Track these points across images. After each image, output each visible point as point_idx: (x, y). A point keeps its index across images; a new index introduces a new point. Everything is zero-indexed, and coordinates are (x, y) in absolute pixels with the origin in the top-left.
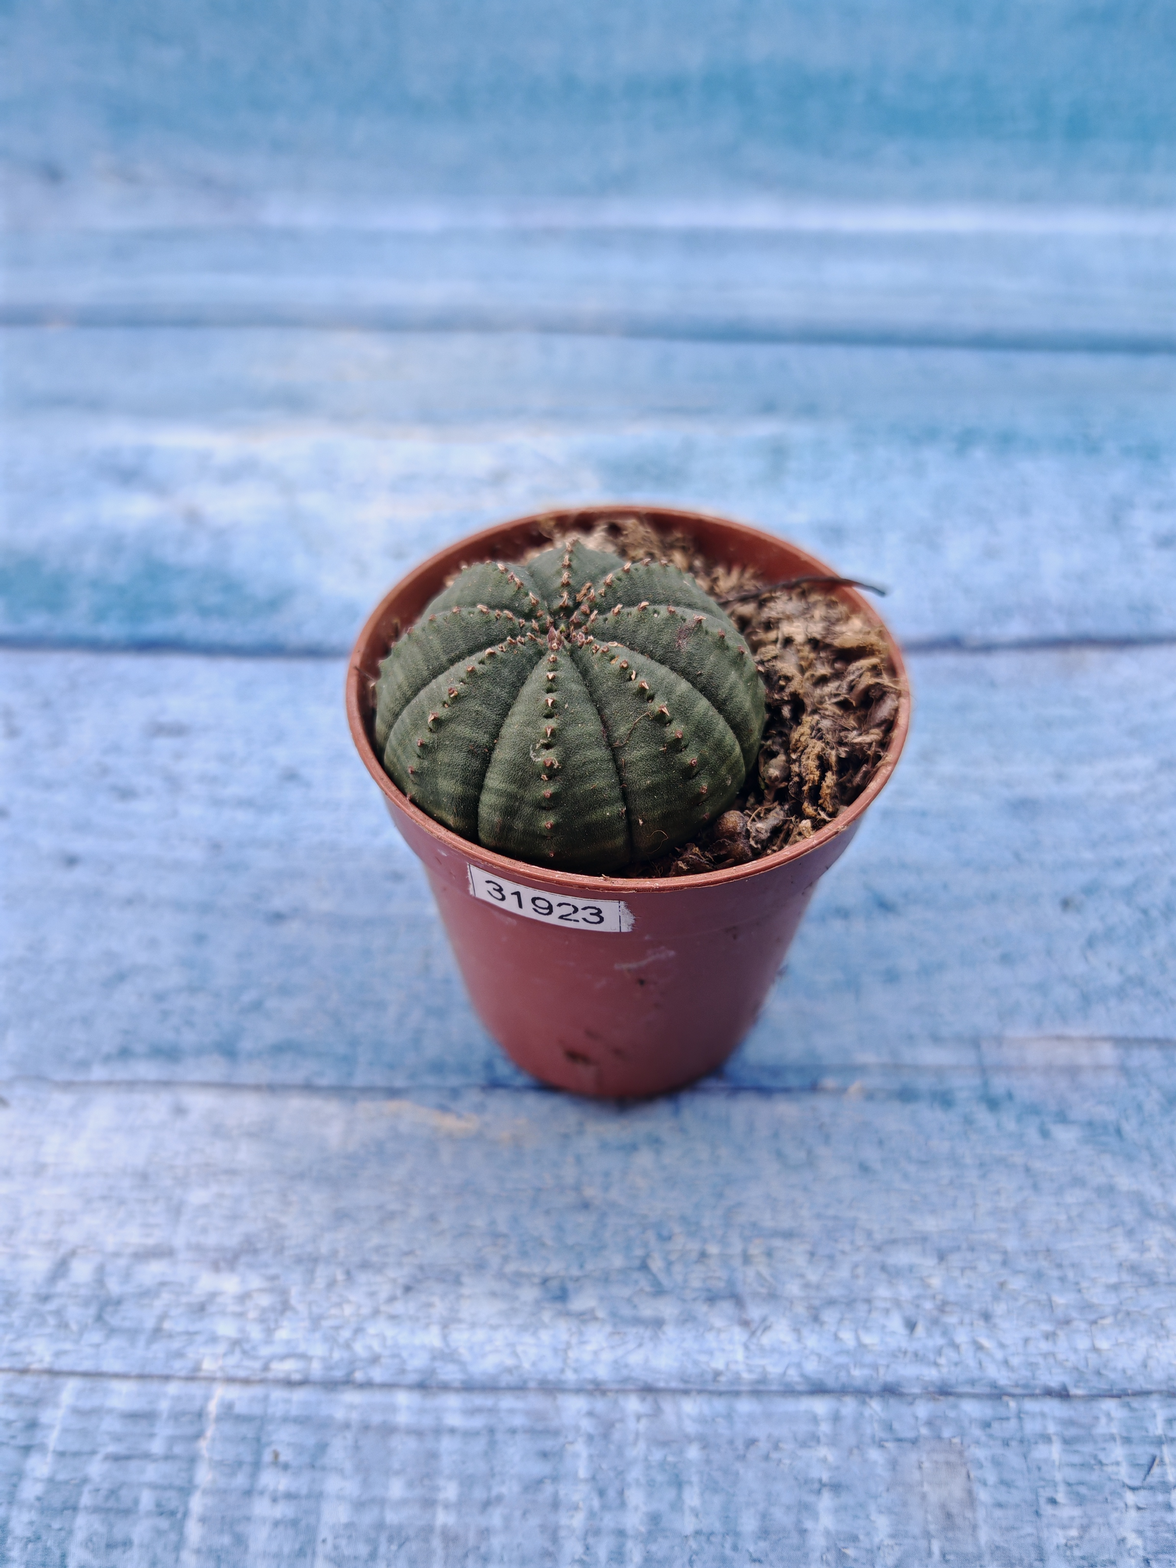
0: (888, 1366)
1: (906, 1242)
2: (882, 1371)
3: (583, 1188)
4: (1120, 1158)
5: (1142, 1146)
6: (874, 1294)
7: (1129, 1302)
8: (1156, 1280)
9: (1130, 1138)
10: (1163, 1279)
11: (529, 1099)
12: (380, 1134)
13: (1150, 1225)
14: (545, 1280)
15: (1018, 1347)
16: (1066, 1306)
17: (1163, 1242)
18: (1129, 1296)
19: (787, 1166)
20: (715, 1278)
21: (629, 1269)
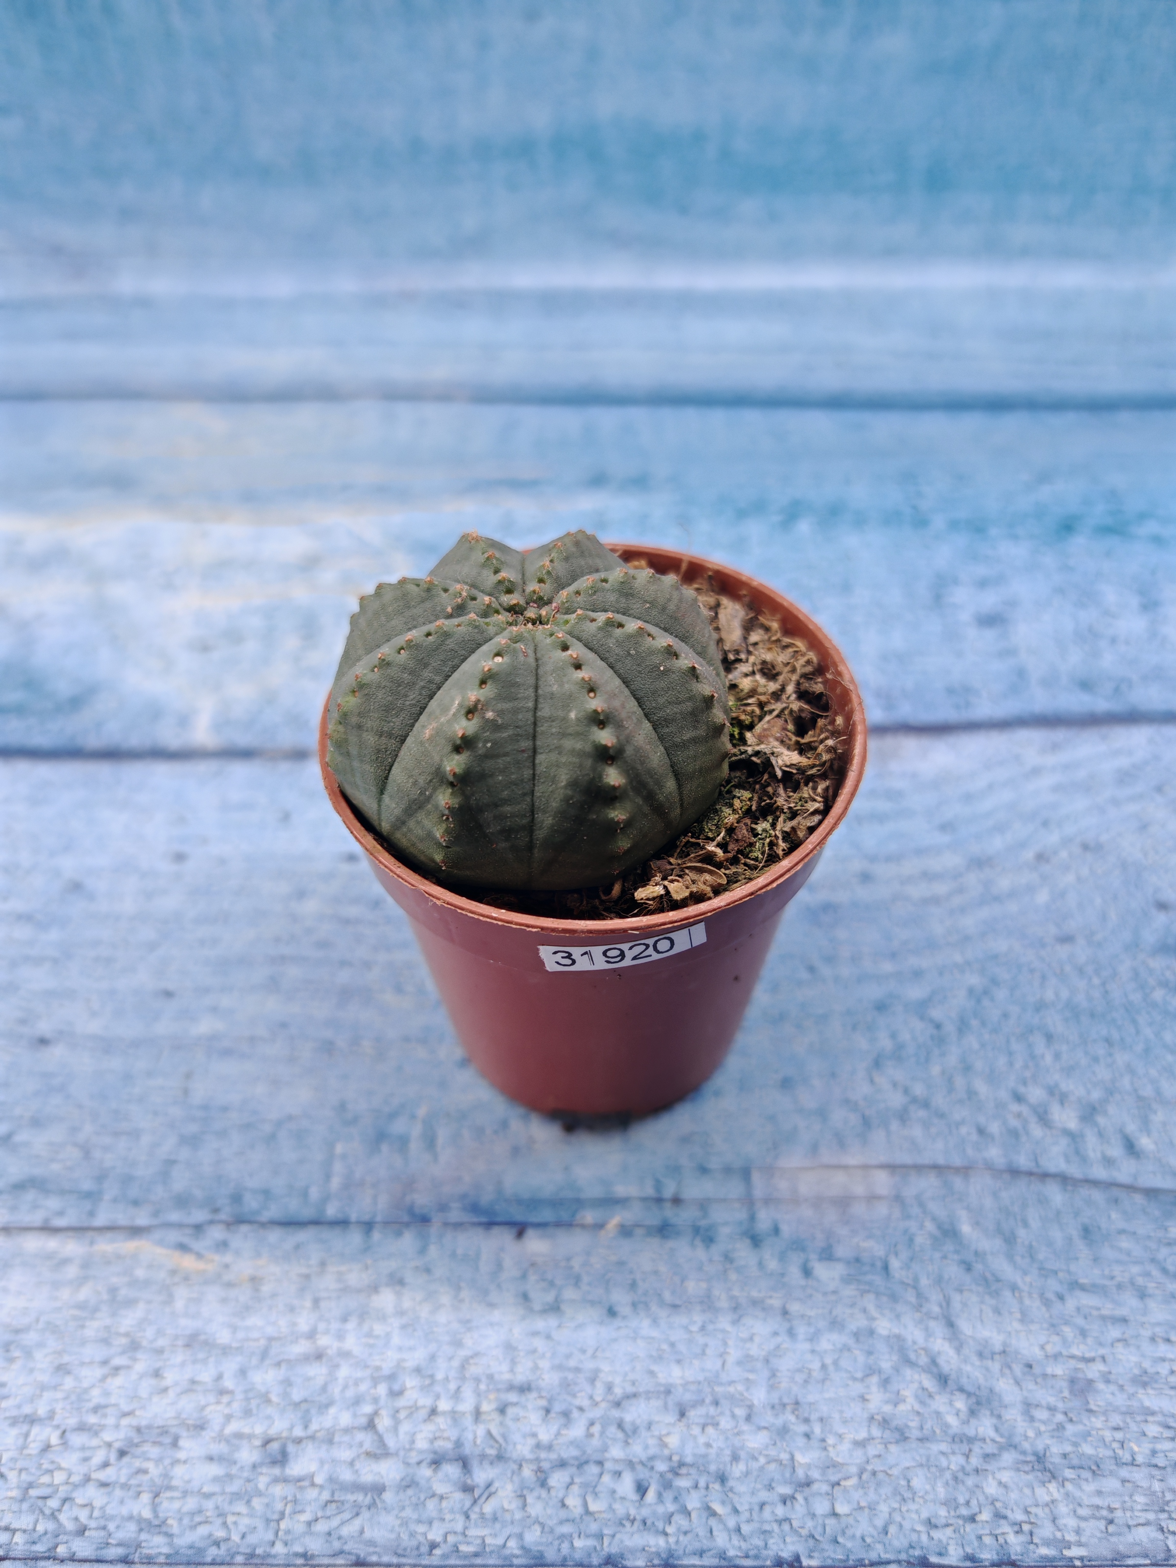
0: (613, 1536)
1: (648, 1395)
2: (606, 1541)
3: (318, 1336)
4: (884, 1299)
5: (908, 1285)
6: (607, 1455)
7: (876, 1460)
8: (907, 1435)
9: (897, 1275)
10: (915, 1433)
11: (274, 1235)
12: (115, 1280)
13: (908, 1372)
14: (267, 1442)
15: (753, 1512)
16: (809, 1466)
17: (920, 1391)
18: (877, 1453)
19: (532, 1310)
20: (444, 1439)
21: (355, 1428)
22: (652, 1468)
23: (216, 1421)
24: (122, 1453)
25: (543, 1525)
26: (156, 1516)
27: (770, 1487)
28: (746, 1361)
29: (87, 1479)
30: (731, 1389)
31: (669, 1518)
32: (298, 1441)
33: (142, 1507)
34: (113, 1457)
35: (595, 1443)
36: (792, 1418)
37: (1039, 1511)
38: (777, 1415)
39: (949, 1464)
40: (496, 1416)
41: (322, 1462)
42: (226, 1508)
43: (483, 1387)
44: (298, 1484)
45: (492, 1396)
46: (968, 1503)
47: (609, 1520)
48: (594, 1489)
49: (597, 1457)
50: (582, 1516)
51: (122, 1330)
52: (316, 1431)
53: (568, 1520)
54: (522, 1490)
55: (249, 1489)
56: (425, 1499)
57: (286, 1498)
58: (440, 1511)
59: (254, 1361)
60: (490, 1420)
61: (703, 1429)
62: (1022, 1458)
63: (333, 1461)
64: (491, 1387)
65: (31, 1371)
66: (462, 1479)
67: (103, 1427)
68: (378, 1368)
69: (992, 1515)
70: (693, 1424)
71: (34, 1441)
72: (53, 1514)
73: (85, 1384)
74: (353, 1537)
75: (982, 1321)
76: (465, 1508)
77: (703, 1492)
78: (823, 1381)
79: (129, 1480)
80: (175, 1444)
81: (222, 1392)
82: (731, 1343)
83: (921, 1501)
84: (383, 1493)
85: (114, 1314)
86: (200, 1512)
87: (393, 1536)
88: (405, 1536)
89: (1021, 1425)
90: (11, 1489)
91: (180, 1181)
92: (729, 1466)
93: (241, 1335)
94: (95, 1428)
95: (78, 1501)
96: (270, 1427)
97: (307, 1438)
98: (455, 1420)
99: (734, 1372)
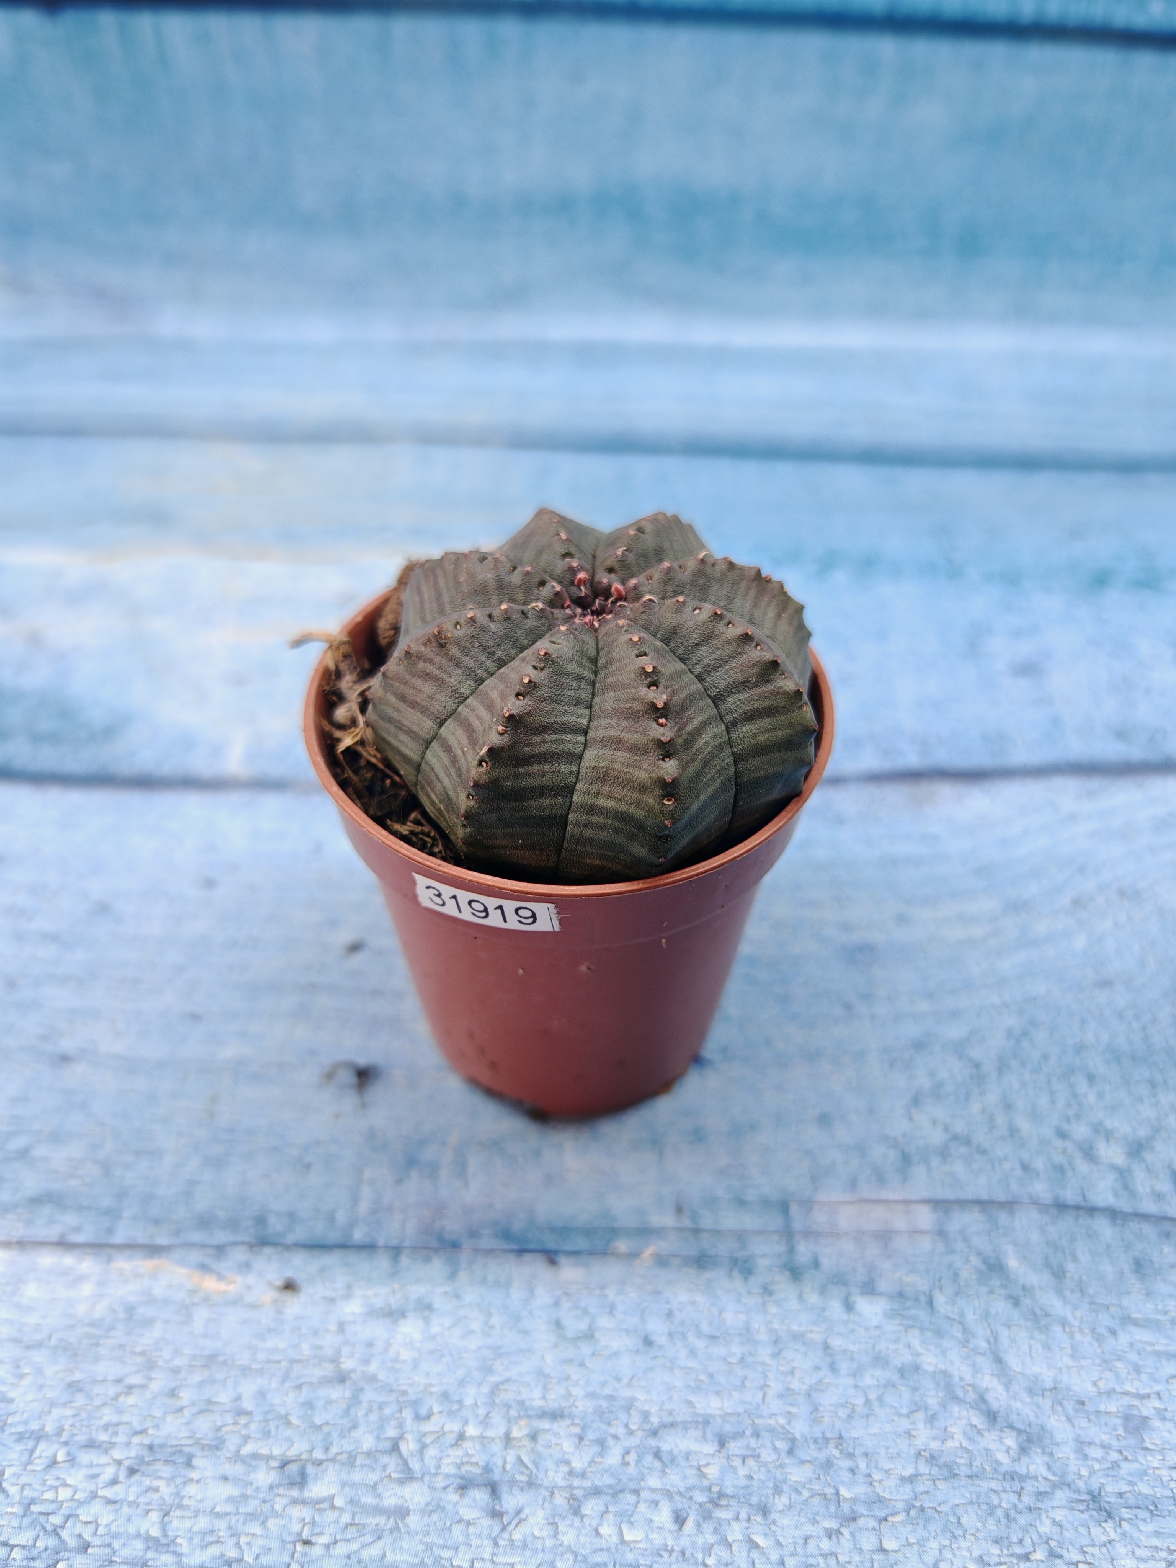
1: (685, 1426)
3: (342, 1360)
4: (929, 1334)
5: (954, 1320)
6: (643, 1484)
7: (924, 1496)
8: (956, 1472)
9: (942, 1310)
10: (964, 1471)
11: (299, 1258)
12: (133, 1298)
13: (955, 1409)
14: (284, 1464)
15: (797, 1546)
16: (855, 1500)
17: (968, 1428)
18: (925, 1489)
19: (565, 1338)
20: (472, 1464)
21: (378, 1452)
22: (691, 1498)
23: (232, 1441)
24: (132, 1471)
25: (576, 1554)
26: (165, 1534)
27: (814, 1521)
28: (787, 1394)
29: (94, 1496)
30: (772, 1422)
31: (708, 1550)
32: (319, 1463)
33: (150, 1526)
34: (122, 1475)
35: (631, 1470)
36: (836, 1453)
37: (1096, 1551)
38: (820, 1449)
39: (1000, 1503)
40: (526, 1442)
41: (343, 1485)
42: (240, 1528)
43: (513, 1413)
44: (317, 1506)
45: (523, 1423)
46: (1021, 1541)
47: (646, 1550)
48: (629, 1519)
49: (633, 1485)
50: (617, 1545)
51: (138, 1349)
52: (337, 1454)
53: (602, 1549)
54: (554, 1519)
55: (264, 1510)
56: (451, 1525)
57: (304, 1520)
58: (467, 1536)
59: (275, 1384)
60: (520, 1447)
61: (744, 1461)
62: (1076, 1496)
63: (354, 1484)
64: (522, 1413)
65: (41, 1387)
66: (490, 1505)
67: (112, 1445)
68: (404, 1393)
69: (1046, 1554)
70: (732, 1455)
71: (39, 1457)
72: (55, 1531)
73: (97, 1402)
74: (373, 1561)
75: (1031, 1357)
76: (494, 1535)
77: (745, 1524)
78: (868, 1416)
79: (138, 1498)
80: (189, 1464)
81: (241, 1413)
82: (771, 1375)
83: (973, 1538)
84: (407, 1517)
85: (130, 1333)
86: (212, 1532)
87: (416, 1561)
88: (429, 1562)
89: (1074, 1464)
90: (12, 1504)
91: (203, 1201)
92: (771, 1498)
93: (261, 1356)
94: (104, 1445)
95: (82, 1518)
96: (289, 1449)
97: (327, 1460)
98: (483, 1445)
99: (775, 1405)
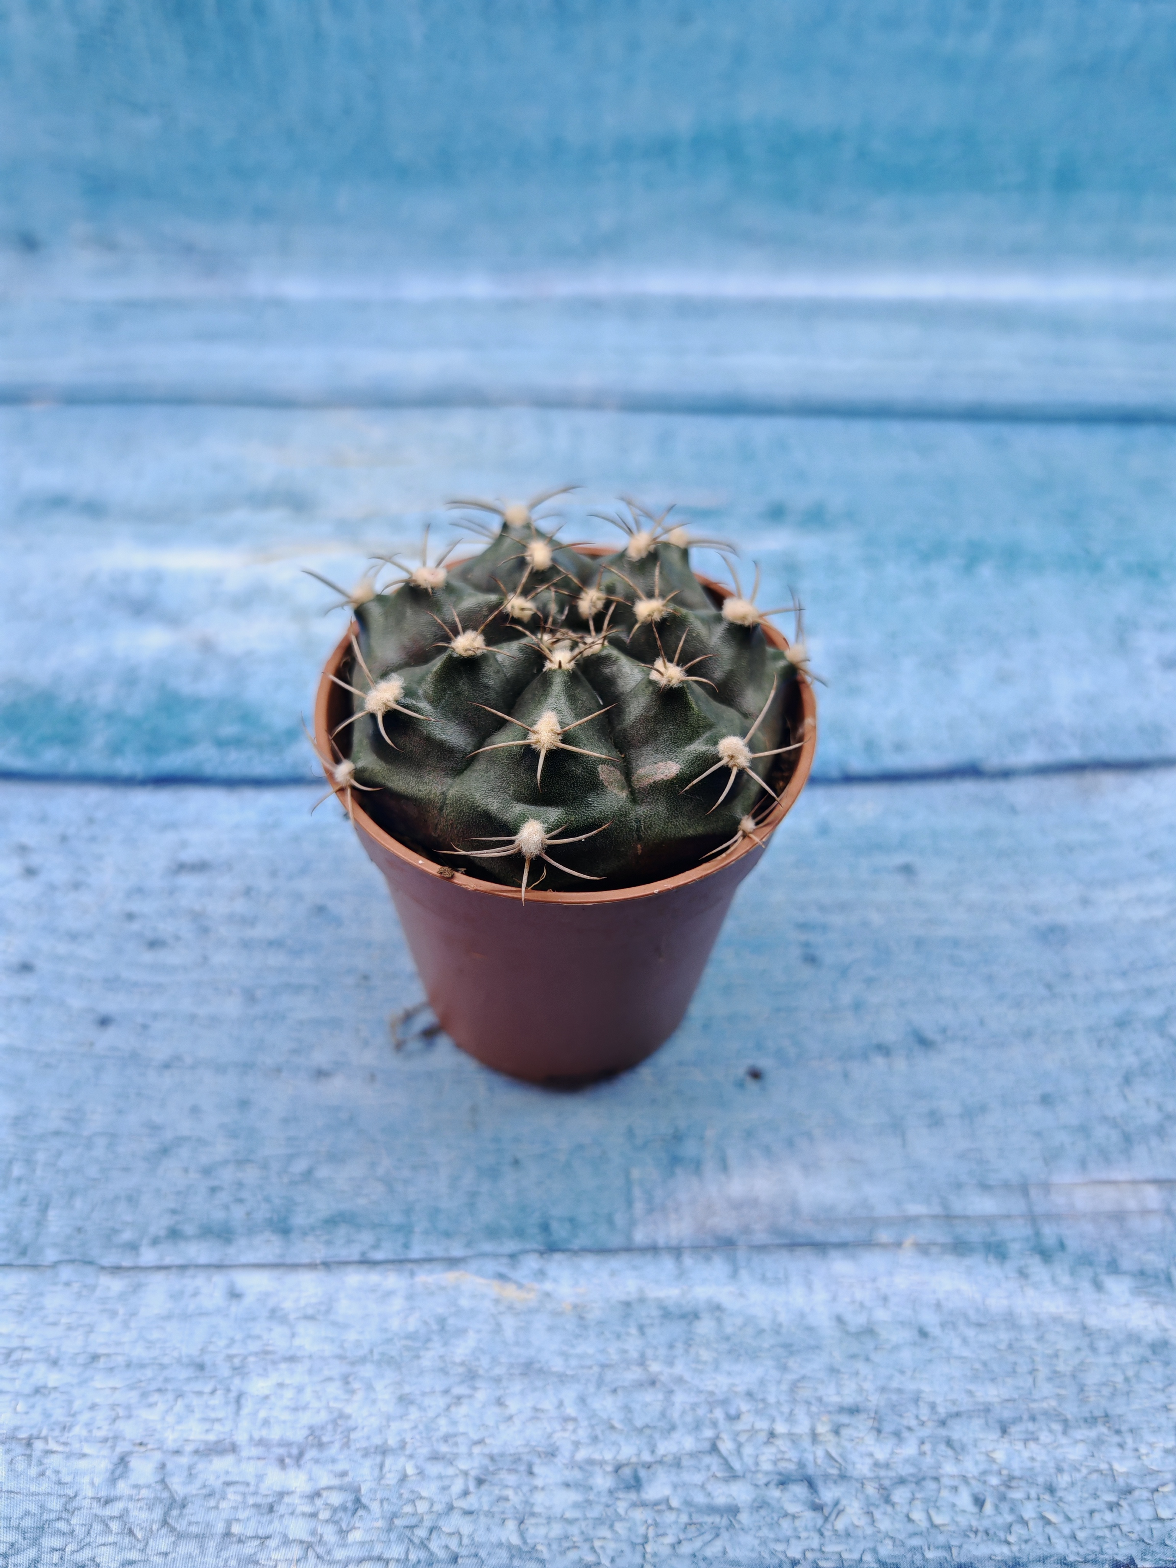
0: (961, 1547)
1: (969, 1415)
2: (955, 1552)
3: (648, 1363)
6: (941, 1471)
11: (588, 1263)
12: (440, 1310)
14: (618, 1469)
15: (1084, 1520)
16: (1127, 1474)
19: (848, 1333)
20: (786, 1460)
21: (700, 1452)
22: (985, 1482)
23: (566, 1449)
24: (480, 1482)
25: (893, 1539)
26: (525, 1542)
27: (1095, 1496)
28: (1054, 1376)
29: (451, 1508)
30: (1045, 1405)
31: (1009, 1528)
32: (648, 1466)
33: (510, 1534)
34: (472, 1486)
35: (929, 1460)
38: (1090, 1428)
40: (831, 1437)
41: (675, 1487)
42: (591, 1533)
44: (656, 1508)
45: (825, 1418)
47: (954, 1532)
49: (932, 1473)
50: (928, 1529)
51: (458, 1359)
53: (915, 1534)
55: (609, 1514)
56: (779, 1519)
57: (646, 1522)
58: (795, 1529)
59: (592, 1389)
61: (1025, 1444)
63: (684, 1485)
65: (374, 1402)
67: (456, 1456)
68: (712, 1393)
71: (389, 1472)
72: (422, 1542)
73: (431, 1414)
74: (717, 1558)
76: (818, 1526)
78: (1128, 1393)
79: (491, 1507)
80: (531, 1473)
81: (567, 1419)
82: (1038, 1359)
84: (738, 1514)
85: (445, 1344)
86: (567, 1537)
87: (754, 1555)
88: (766, 1555)
90: (377, 1520)
91: (487, 1212)
93: (574, 1362)
94: (449, 1456)
95: (444, 1529)
96: (618, 1452)
97: (656, 1462)
98: (793, 1441)
99: (1046, 1389)
